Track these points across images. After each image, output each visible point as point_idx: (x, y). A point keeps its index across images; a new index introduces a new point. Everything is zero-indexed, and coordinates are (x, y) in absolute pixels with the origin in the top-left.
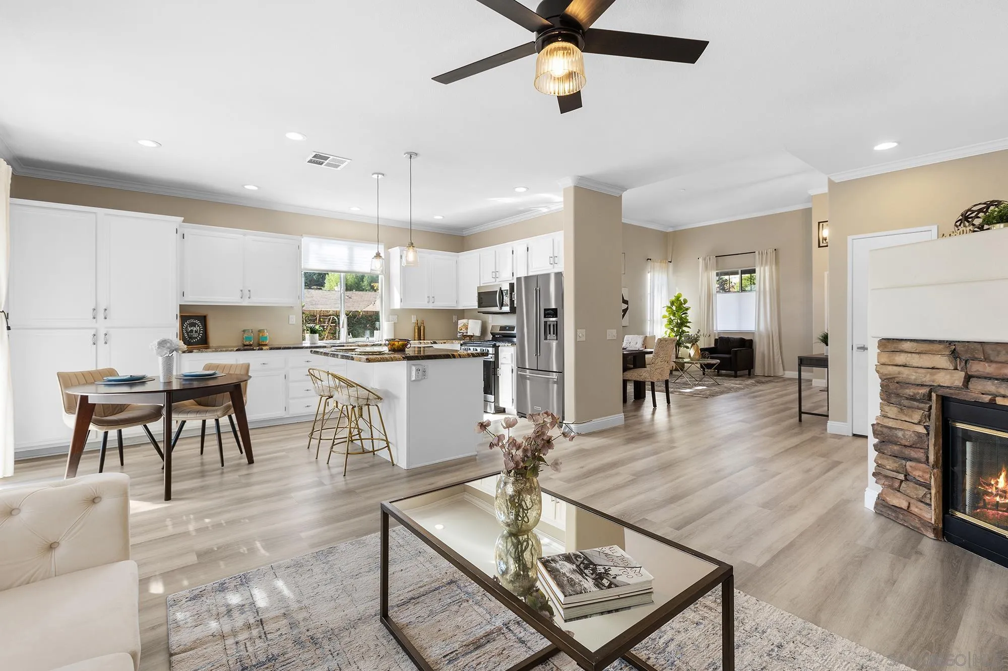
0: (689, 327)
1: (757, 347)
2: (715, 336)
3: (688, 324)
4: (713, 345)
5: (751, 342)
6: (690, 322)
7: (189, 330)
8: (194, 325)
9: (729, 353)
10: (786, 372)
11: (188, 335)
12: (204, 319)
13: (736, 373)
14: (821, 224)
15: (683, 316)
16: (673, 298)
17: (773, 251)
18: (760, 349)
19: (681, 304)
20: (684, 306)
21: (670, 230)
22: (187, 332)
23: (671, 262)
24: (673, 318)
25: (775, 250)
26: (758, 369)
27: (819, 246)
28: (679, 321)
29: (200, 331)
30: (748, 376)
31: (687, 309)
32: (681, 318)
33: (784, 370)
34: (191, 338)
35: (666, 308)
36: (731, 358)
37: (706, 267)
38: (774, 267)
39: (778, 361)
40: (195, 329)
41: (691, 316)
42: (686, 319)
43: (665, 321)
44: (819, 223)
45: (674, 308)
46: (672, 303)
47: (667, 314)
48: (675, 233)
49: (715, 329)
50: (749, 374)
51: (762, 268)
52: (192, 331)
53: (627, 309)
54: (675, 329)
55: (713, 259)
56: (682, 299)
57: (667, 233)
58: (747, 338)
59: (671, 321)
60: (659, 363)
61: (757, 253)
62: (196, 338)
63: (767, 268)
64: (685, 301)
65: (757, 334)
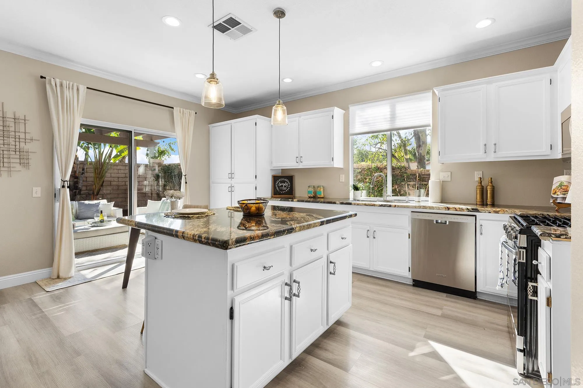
7: (280, 185)
8: (284, 182)
11: (279, 188)
12: (291, 179)
22: (278, 186)
29: (288, 186)
34: (281, 190)
40: (284, 185)
52: (282, 186)
62: (285, 190)
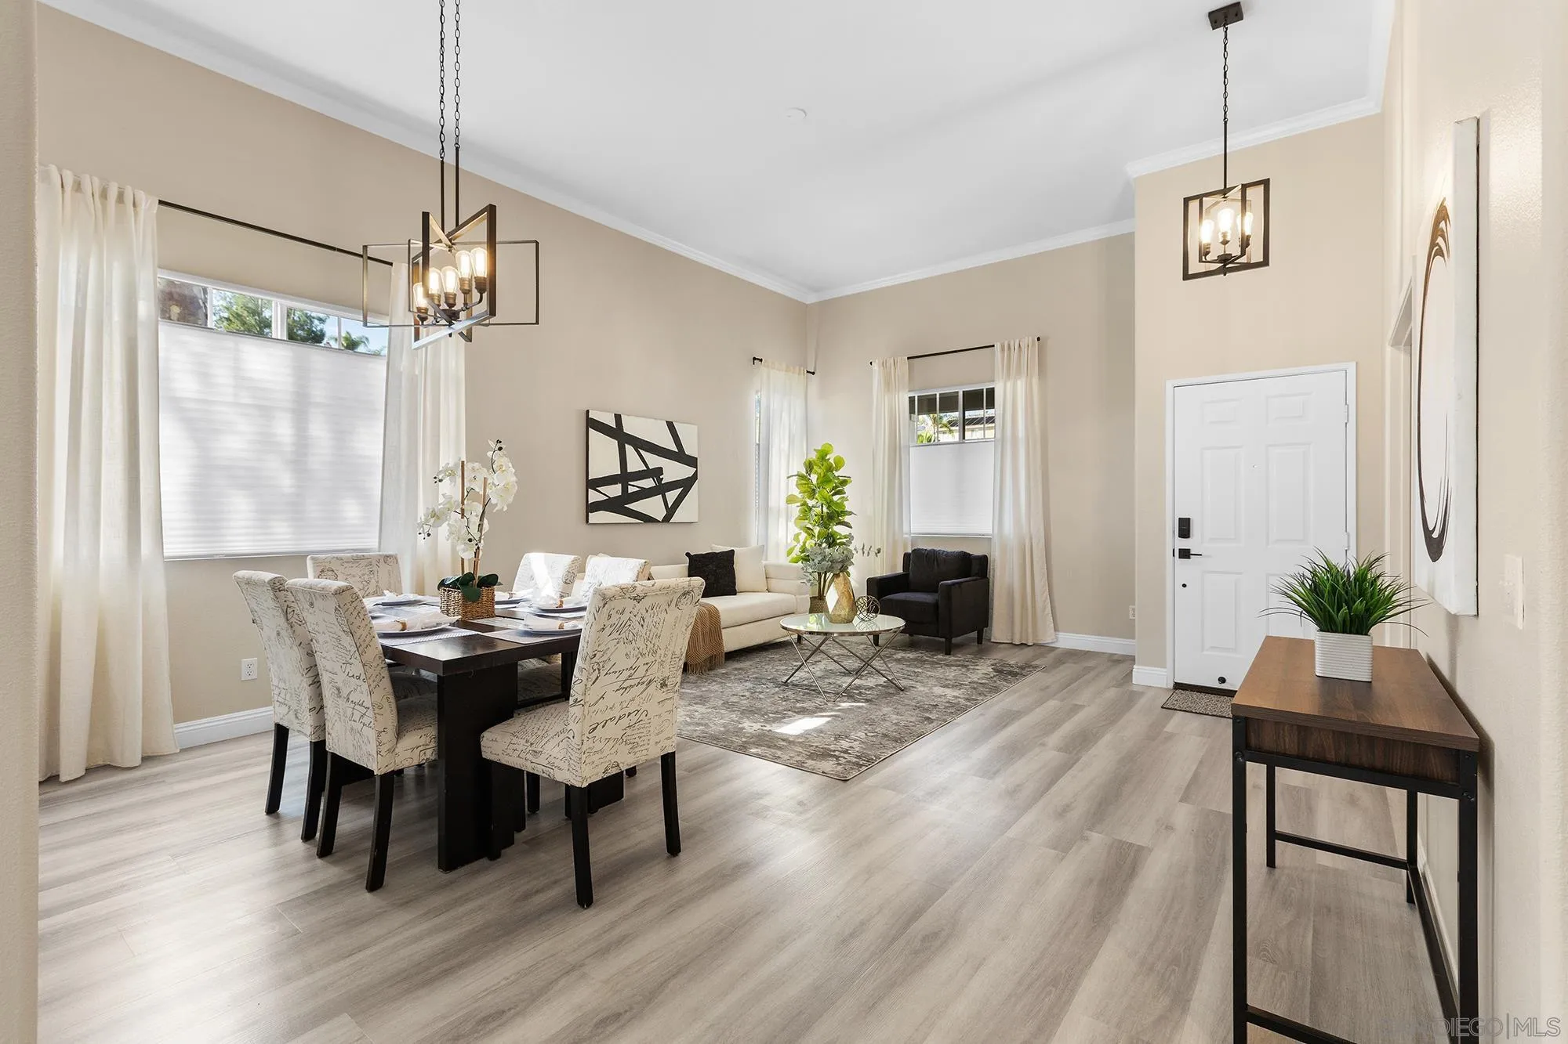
0: (847, 525)
1: (998, 573)
2: (905, 546)
3: (847, 519)
4: (900, 570)
5: (984, 560)
6: (850, 513)
9: (931, 588)
10: (1061, 635)
13: (949, 640)
14: (1194, 206)
15: (836, 498)
16: (813, 456)
17: (1033, 344)
18: (1004, 578)
19: (830, 469)
20: (836, 474)
21: (811, 299)
23: (813, 373)
24: (811, 503)
25: (1038, 339)
26: (998, 630)
27: (1187, 276)
28: (825, 510)
30: (975, 647)
31: (844, 483)
32: (830, 503)
33: (1056, 630)
35: (795, 478)
36: (936, 606)
37: (888, 384)
38: (1035, 380)
39: (1044, 609)
41: (852, 499)
42: (841, 505)
43: (796, 510)
44: (1187, 201)
45: (814, 478)
46: (810, 466)
47: (796, 492)
48: (825, 306)
49: (905, 529)
50: (980, 640)
51: (1009, 384)
53: (695, 477)
54: (817, 530)
55: (903, 365)
56: (831, 458)
57: (807, 305)
58: (975, 551)
59: (807, 510)
60: (613, 698)
61: (998, 346)
63: (1021, 385)
64: (839, 463)
65: (996, 541)
